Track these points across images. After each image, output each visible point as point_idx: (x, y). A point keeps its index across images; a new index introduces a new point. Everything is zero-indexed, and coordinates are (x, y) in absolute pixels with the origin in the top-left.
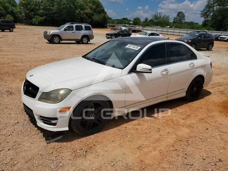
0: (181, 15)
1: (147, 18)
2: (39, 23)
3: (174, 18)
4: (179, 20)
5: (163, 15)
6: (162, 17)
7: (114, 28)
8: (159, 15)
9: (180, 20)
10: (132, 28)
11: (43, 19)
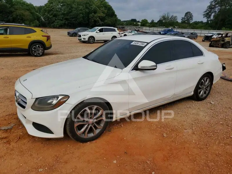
0: (189, 15)
1: (153, 20)
2: (59, 26)
3: (182, 18)
4: (186, 20)
5: (171, 16)
6: (170, 18)
7: (124, 29)
8: (166, 16)
9: (188, 20)
10: (140, 28)
11: (63, 23)
